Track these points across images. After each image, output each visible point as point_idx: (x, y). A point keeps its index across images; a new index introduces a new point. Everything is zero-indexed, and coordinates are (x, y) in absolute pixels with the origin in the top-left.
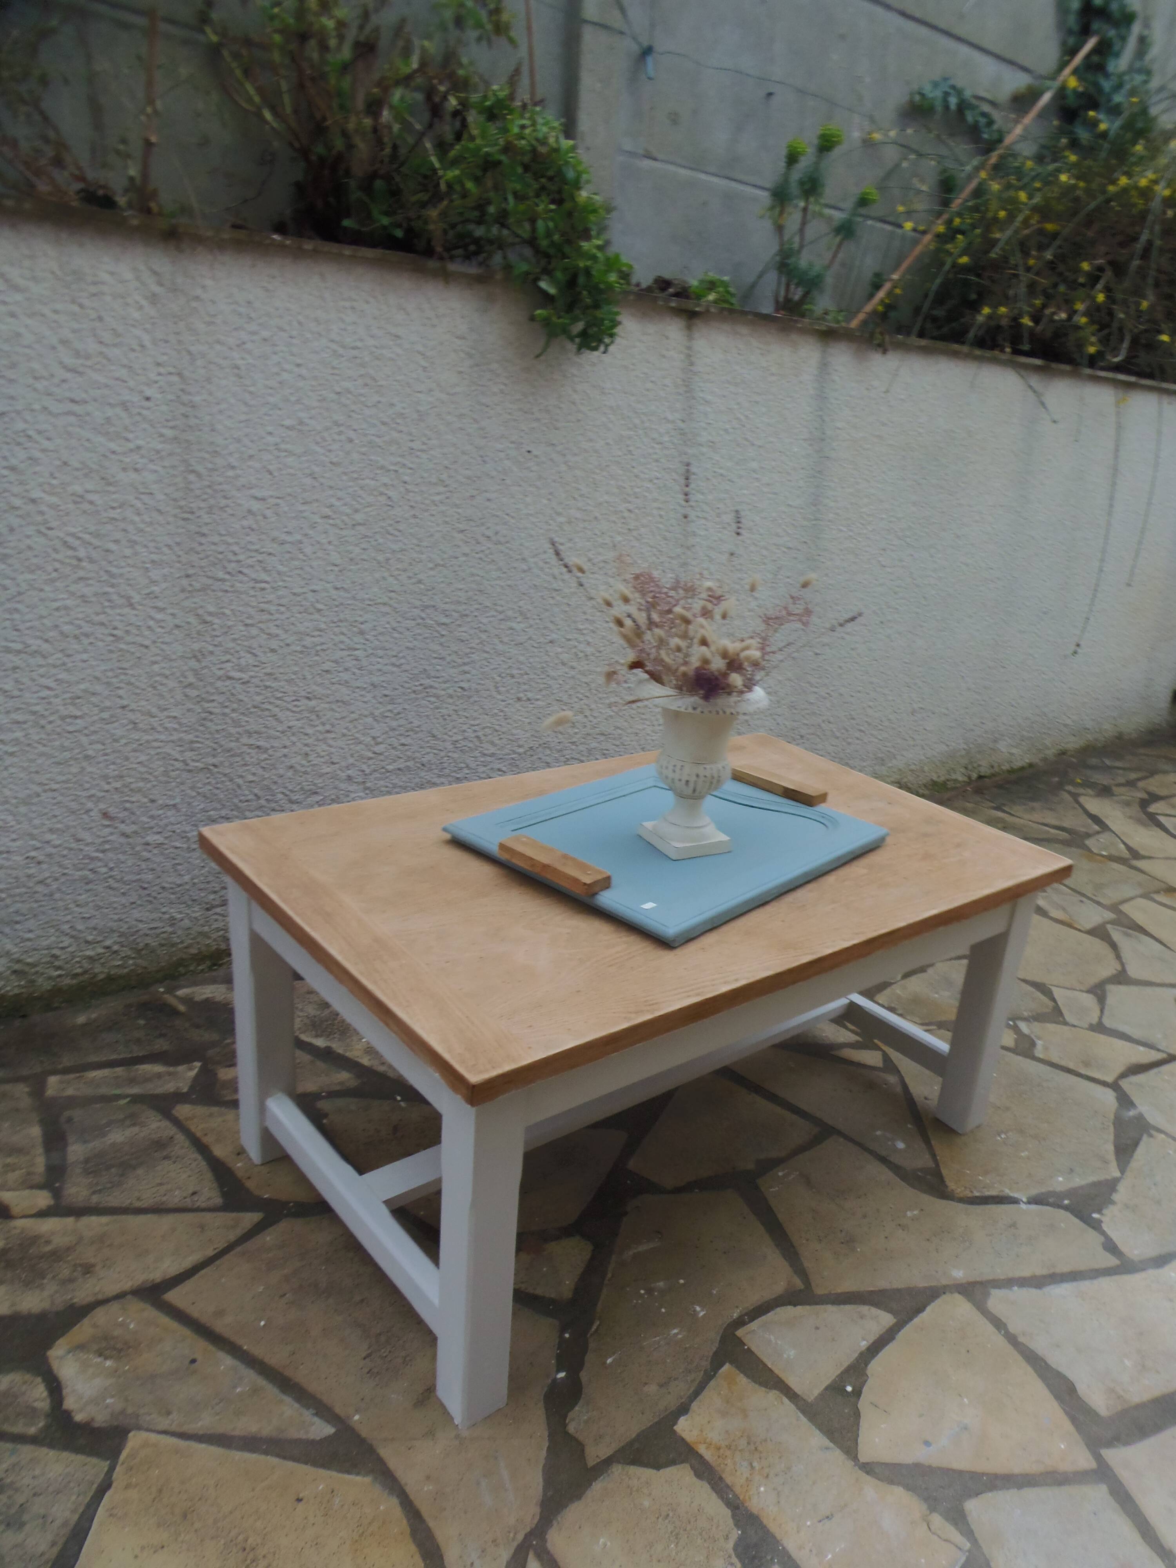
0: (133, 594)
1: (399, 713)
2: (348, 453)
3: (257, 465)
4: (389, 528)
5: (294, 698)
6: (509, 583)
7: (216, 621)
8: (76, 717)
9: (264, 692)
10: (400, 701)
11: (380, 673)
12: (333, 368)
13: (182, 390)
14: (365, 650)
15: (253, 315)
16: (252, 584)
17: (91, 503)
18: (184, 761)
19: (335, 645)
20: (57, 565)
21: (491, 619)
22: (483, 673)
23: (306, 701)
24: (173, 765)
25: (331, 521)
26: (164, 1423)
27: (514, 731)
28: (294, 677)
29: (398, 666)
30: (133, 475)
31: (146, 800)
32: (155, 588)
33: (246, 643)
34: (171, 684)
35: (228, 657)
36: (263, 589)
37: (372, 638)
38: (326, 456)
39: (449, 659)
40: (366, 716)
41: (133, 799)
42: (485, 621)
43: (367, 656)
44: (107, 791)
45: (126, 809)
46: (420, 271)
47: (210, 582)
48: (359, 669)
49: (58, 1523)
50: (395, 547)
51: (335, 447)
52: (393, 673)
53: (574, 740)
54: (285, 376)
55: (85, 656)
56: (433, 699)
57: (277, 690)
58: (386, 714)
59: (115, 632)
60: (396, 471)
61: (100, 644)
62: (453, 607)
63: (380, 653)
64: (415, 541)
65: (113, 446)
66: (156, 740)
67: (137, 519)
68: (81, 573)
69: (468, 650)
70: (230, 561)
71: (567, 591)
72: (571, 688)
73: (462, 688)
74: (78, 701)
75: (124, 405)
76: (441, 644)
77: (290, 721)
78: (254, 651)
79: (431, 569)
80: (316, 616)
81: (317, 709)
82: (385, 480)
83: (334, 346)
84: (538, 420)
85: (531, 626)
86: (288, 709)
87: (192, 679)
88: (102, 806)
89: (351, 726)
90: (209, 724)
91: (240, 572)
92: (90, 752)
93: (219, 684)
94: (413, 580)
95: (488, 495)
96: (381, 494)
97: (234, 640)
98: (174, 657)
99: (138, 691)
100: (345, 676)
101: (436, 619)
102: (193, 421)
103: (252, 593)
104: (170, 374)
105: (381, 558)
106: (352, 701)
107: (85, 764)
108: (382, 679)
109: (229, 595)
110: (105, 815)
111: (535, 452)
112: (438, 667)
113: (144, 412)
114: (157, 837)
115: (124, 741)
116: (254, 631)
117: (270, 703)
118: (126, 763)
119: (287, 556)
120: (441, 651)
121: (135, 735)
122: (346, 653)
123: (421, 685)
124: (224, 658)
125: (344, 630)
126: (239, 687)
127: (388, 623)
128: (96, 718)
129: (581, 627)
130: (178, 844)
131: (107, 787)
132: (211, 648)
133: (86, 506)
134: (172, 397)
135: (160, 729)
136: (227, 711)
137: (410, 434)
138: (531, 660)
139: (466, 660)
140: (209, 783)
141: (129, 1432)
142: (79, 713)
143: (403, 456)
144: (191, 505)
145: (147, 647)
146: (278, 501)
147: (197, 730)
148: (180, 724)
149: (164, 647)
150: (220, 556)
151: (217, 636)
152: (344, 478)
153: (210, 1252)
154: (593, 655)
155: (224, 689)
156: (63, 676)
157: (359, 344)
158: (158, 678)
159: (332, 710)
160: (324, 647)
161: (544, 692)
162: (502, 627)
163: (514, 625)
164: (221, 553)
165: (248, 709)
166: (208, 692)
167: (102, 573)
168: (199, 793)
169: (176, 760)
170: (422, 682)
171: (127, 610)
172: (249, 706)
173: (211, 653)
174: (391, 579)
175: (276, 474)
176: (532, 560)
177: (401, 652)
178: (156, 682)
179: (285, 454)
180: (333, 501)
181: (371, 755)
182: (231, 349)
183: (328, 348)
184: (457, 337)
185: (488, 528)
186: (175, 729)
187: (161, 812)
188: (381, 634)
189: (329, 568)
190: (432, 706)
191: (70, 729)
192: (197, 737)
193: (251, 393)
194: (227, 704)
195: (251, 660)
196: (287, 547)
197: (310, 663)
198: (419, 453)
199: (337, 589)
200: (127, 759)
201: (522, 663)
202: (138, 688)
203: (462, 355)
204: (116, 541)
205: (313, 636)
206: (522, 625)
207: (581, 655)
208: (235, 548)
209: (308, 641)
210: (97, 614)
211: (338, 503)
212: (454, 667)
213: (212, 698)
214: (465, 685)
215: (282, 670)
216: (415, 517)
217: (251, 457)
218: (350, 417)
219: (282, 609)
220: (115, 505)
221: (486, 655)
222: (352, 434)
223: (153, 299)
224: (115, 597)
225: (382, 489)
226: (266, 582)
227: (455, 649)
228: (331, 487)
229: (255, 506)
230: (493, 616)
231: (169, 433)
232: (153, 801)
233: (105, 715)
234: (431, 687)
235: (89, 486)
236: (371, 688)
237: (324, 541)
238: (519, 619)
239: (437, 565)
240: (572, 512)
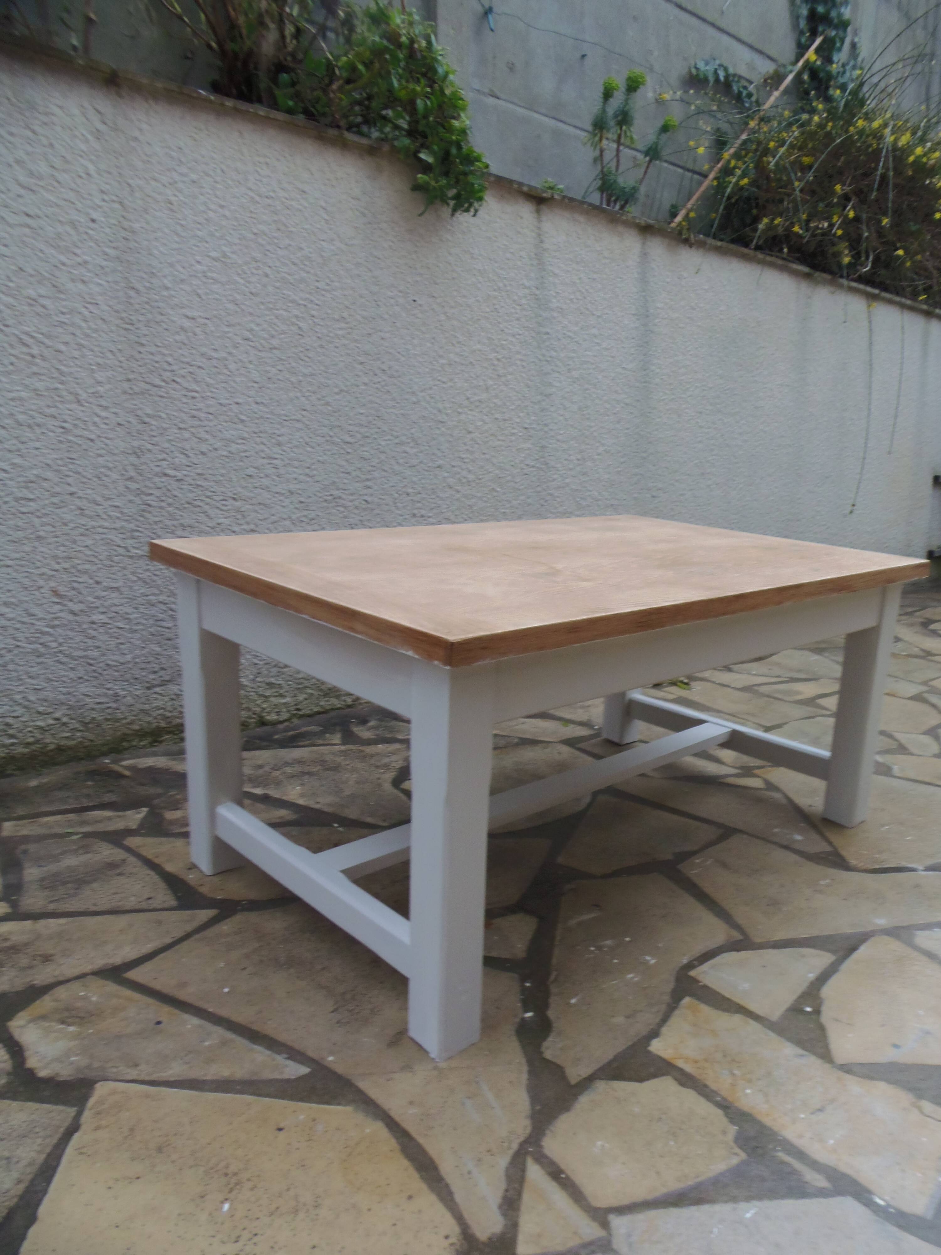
0: (80, 392)
1: (313, 519)
2: (265, 286)
3: (188, 288)
4: (301, 355)
5: (222, 498)
6: (402, 411)
7: (154, 423)
8: (30, 500)
9: (195, 490)
10: (314, 508)
11: (295, 482)
12: (251, 212)
13: (123, 217)
14: (283, 460)
15: (183, 159)
16: (184, 392)
17: (43, 306)
18: (125, 548)
19: (256, 453)
20: (13, 359)
21: (388, 442)
22: (383, 489)
23: (233, 502)
24: (115, 551)
25: (251, 344)
26: (133, 1074)
28: (221, 478)
29: (312, 477)
30: (81, 286)
31: (91, 581)
32: (100, 388)
33: (179, 445)
34: (115, 476)
35: (164, 456)
36: (194, 398)
37: (288, 450)
38: (247, 287)
39: (354, 474)
40: (284, 519)
41: (80, 580)
42: (383, 443)
43: (285, 466)
44: (56, 571)
45: (74, 589)
46: (321, 138)
47: (148, 387)
48: (278, 476)
49: (23, 1163)
50: (306, 371)
51: (253, 279)
52: (307, 482)
54: (211, 214)
55: (37, 445)
56: (342, 509)
57: (207, 489)
59: (64, 425)
60: (305, 306)
61: (51, 434)
62: (356, 429)
63: (296, 463)
64: (322, 368)
65: (63, 258)
66: (100, 527)
67: (83, 324)
68: (35, 369)
69: (370, 468)
70: (165, 370)
72: (457, 509)
73: (366, 501)
74: (30, 485)
75: (72, 224)
76: (347, 461)
77: (219, 518)
78: (186, 452)
79: (337, 394)
80: (240, 426)
81: (243, 509)
82: (296, 312)
83: (250, 193)
84: (421, 275)
85: (421, 452)
86: (218, 508)
87: (132, 473)
88: (53, 584)
90: (147, 515)
91: (174, 381)
92: (42, 533)
93: (157, 479)
94: (322, 402)
95: (382, 334)
96: (293, 324)
97: (169, 441)
98: (116, 451)
99: (85, 480)
100: (266, 482)
101: (342, 437)
102: (132, 244)
103: (185, 400)
104: (113, 201)
105: (293, 379)
106: (273, 505)
107: (37, 544)
108: (298, 486)
109: (165, 400)
110: (55, 593)
111: (419, 302)
112: (345, 481)
113: (91, 232)
114: (102, 617)
115: (72, 525)
116: (187, 435)
117: (202, 501)
118: (74, 546)
119: (214, 370)
120: (347, 467)
121: (83, 521)
122: (266, 461)
123: (331, 495)
124: (160, 457)
125: (264, 440)
126: (174, 484)
127: (302, 438)
128: (47, 502)
129: (464, 456)
130: (120, 625)
131: (57, 567)
132: (150, 446)
133: (40, 310)
134: (113, 221)
135: (105, 516)
136: (163, 504)
137: (316, 275)
138: (423, 481)
139: (369, 477)
140: (148, 570)
141: (96, 1082)
142: (32, 496)
143: (310, 293)
144: (132, 317)
145: (92, 440)
146: (207, 321)
147: (137, 520)
148: (122, 513)
149: (107, 441)
150: (157, 365)
151: (154, 436)
152: (262, 307)
153: (168, 940)
154: (474, 481)
155: (161, 485)
156: (18, 461)
157: (272, 194)
158: (102, 470)
159: (256, 511)
160: (247, 454)
161: (435, 511)
162: (398, 450)
163: (408, 449)
164: (157, 362)
165: (182, 504)
166: (146, 486)
167: (53, 370)
168: (140, 578)
169: (119, 546)
170: (332, 492)
171: (74, 406)
172: (183, 502)
173: (149, 450)
174: (303, 399)
175: (204, 297)
177: (313, 464)
178: (101, 472)
179: (212, 281)
180: (253, 326)
182: (164, 186)
183: (247, 194)
184: (353, 198)
185: (383, 363)
186: (118, 518)
187: (105, 594)
188: (296, 446)
189: (250, 384)
190: (341, 515)
191: (24, 510)
192: (138, 527)
193: (182, 225)
194: (163, 498)
195: (184, 461)
196: (214, 362)
197: (236, 468)
198: (324, 292)
199: (257, 403)
200: (74, 542)
201: (414, 483)
202: (84, 477)
203: (357, 213)
204: (66, 343)
205: (238, 444)
206: (415, 450)
207: (464, 480)
208: (170, 359)
209: (234, 447)
210: (49, 406)
211: (257, 329)
212: (358, 481)
213: (151, 492)
214: (369, 499)
215: (210, 472)
216: (322, 347)
217: (182, 281)
218: (266, 255)
219: (210, 416)
220: (64, 310)
221: (384, 473)
222: (268, 270)
223: (98, 135)
224: (64, 393)
225: (294, 320)
226: (196, 392)
227: (359, 466)
228: (251, 314)
229: (187, 324)
230: (389, 440)
231: (112, 252)
232: (98, 583)
233: (55, 500)
234: (340, 498)
235: (42, 292)
236: (288, 494)
237: (245, 360)
238: (412, 445)
239: (342, 391)
240: (451, 356)
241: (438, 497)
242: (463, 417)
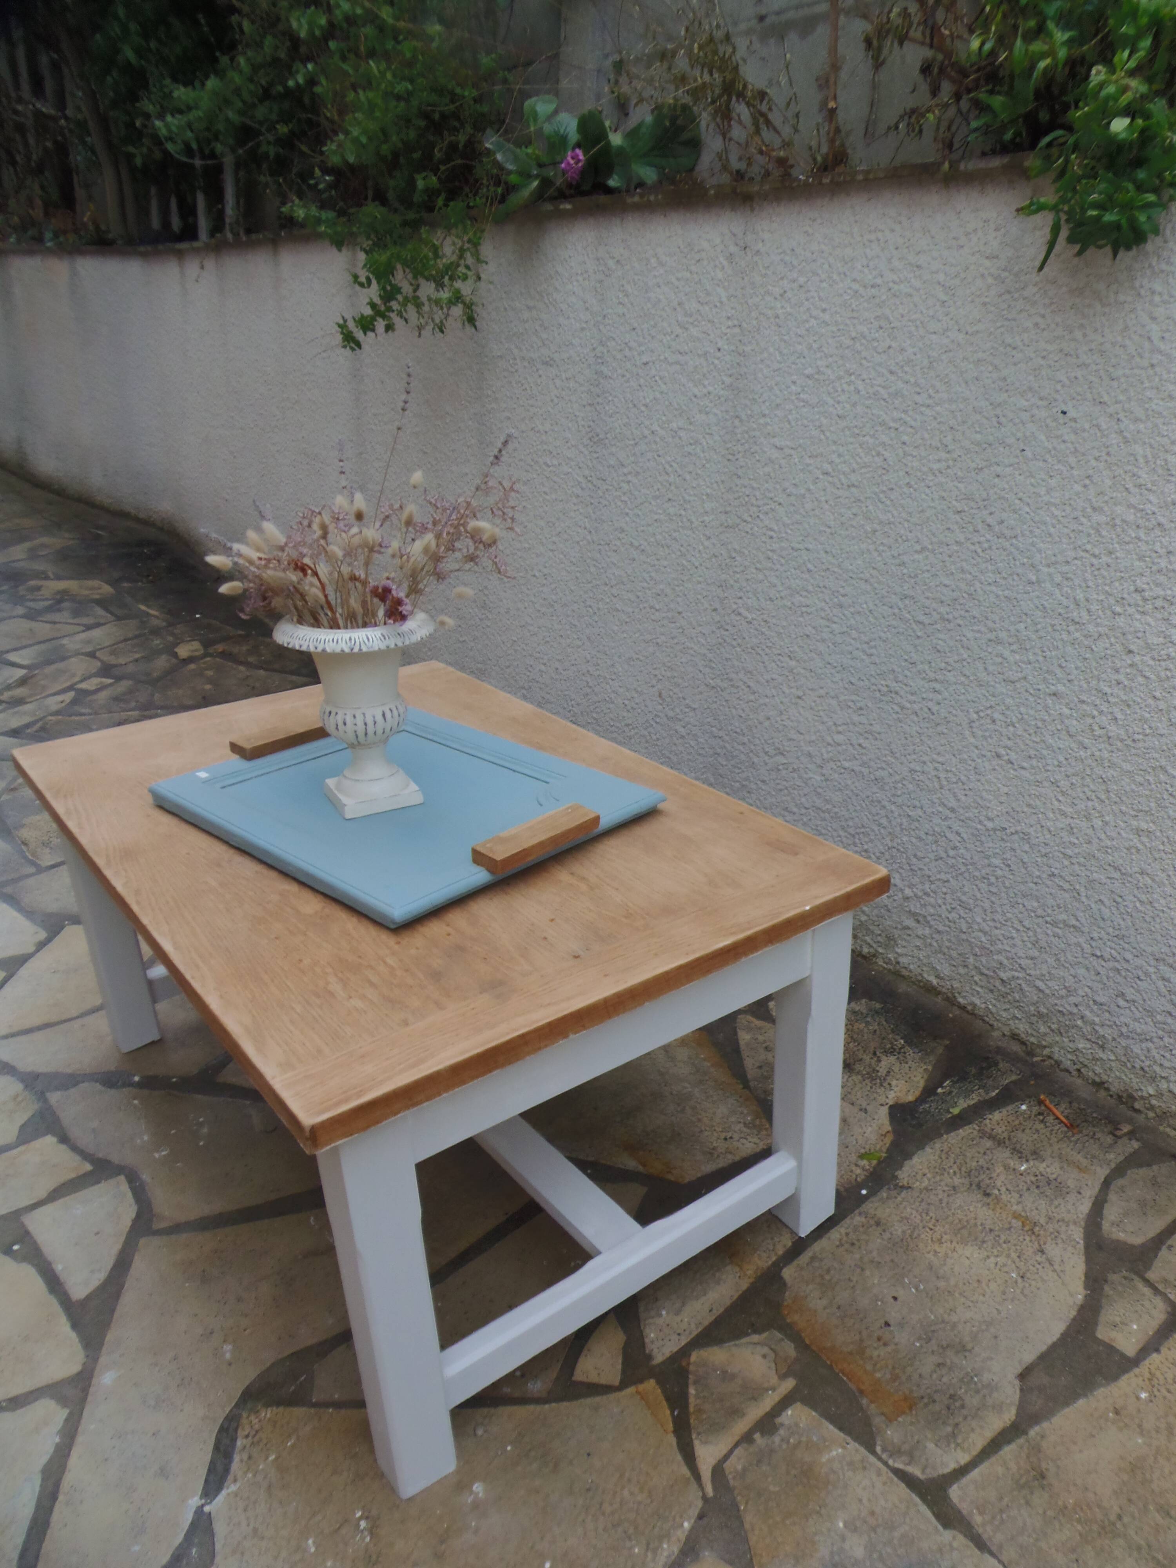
1: (861, 709)
2: (854, 405)
4: (882, 496)
6: (1006, 592)
12: (853, 310)
13: (740, 341)
23: (787, 659)
25: (830, 479)
27: (984, 794)
34: (706, 605)
36: (771, 537)
41: (675, 691)
42: (970, 635)
44: (664, 677)
45: (672, 698)
48: (834, 644)
51: (843, 398)
52: (863, 660)
53: (1069, 852)
56: (895, 707)
58: (850, 704)
62: (934, 605)
65: (694, 391)
69: (943, 665)
70: (752, 505)
71: (1091, 628)
75: (704, 356)
79: (916, 552)
80: (806, 576)
82: (884, 438)
84: (1085, 365)
87: (717, 606)
89: (818, 701)
94: (897, 561)
95: (999, 470)
96: (878, 454)
102: (742, 370)
104: (733, 326)
110: (662, 696)
111: (1072, 413)
113: (715, 362)
119: (792, 509)
120: (913, 655)
122: (824, 622)
131: (665, 674)
134: (734, 348)
136: (734, 643)
137: (916, 384)
138: (1023, 710)
139: (940, 677)
143: (905, 412)
146: (793, 452)
152: (847, 433)
157: (879, 281)
159: (806, 677)
160: (809, 610)
161: (1034, 762)
163: (1006, 653)
170: (889, 683)
174: (876, 554)
175: (793, 423)
176: (1046, 570)
180: (834, 457)
181: (829, 739)
183: (850, 288)
184: (987, 258)
185: (991, 514)
189: (822, 528)
198: (923, 409)
199: (826, 552)
203: (990, 280)
207: (1098, 732)
209: (798, 599)
211: (837, 461)
212: (924, 679)
214: (935, 708)
216: (908, 485)
219: (783, 561)
228: (835, 443)
229: (775, 454)
230: (979, 631)
231: (728, 380)
234: (896, 693)
236: (840, 668)
237: (823, 499)
238: (1014, 647)
239: (924, 549)
240: (1119, 509)
241: (1044, 742)
242: (1121, 621)
